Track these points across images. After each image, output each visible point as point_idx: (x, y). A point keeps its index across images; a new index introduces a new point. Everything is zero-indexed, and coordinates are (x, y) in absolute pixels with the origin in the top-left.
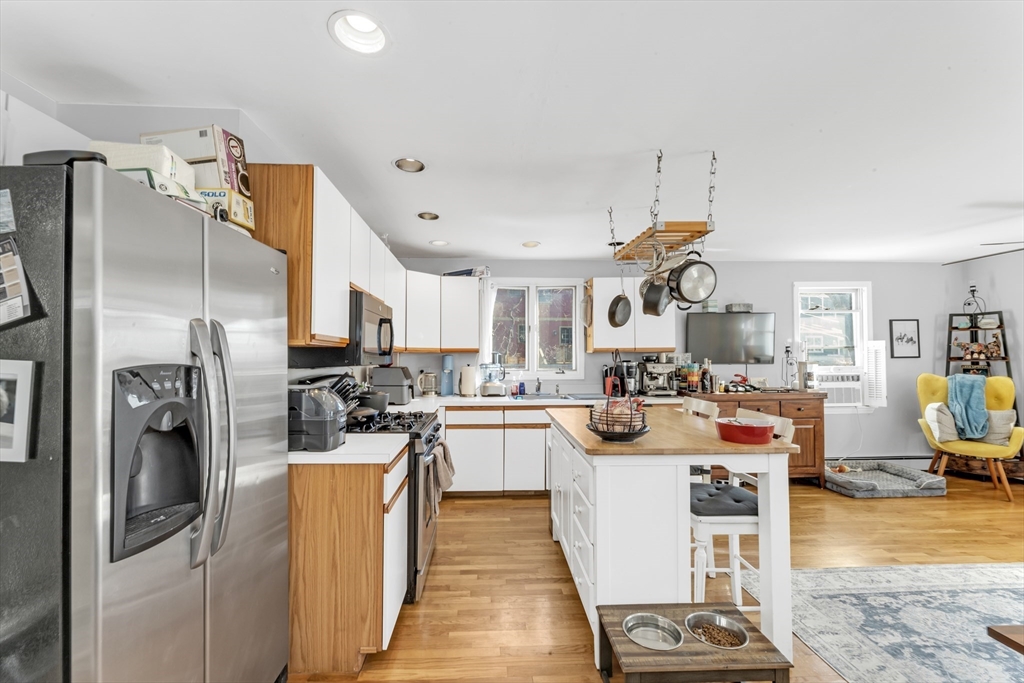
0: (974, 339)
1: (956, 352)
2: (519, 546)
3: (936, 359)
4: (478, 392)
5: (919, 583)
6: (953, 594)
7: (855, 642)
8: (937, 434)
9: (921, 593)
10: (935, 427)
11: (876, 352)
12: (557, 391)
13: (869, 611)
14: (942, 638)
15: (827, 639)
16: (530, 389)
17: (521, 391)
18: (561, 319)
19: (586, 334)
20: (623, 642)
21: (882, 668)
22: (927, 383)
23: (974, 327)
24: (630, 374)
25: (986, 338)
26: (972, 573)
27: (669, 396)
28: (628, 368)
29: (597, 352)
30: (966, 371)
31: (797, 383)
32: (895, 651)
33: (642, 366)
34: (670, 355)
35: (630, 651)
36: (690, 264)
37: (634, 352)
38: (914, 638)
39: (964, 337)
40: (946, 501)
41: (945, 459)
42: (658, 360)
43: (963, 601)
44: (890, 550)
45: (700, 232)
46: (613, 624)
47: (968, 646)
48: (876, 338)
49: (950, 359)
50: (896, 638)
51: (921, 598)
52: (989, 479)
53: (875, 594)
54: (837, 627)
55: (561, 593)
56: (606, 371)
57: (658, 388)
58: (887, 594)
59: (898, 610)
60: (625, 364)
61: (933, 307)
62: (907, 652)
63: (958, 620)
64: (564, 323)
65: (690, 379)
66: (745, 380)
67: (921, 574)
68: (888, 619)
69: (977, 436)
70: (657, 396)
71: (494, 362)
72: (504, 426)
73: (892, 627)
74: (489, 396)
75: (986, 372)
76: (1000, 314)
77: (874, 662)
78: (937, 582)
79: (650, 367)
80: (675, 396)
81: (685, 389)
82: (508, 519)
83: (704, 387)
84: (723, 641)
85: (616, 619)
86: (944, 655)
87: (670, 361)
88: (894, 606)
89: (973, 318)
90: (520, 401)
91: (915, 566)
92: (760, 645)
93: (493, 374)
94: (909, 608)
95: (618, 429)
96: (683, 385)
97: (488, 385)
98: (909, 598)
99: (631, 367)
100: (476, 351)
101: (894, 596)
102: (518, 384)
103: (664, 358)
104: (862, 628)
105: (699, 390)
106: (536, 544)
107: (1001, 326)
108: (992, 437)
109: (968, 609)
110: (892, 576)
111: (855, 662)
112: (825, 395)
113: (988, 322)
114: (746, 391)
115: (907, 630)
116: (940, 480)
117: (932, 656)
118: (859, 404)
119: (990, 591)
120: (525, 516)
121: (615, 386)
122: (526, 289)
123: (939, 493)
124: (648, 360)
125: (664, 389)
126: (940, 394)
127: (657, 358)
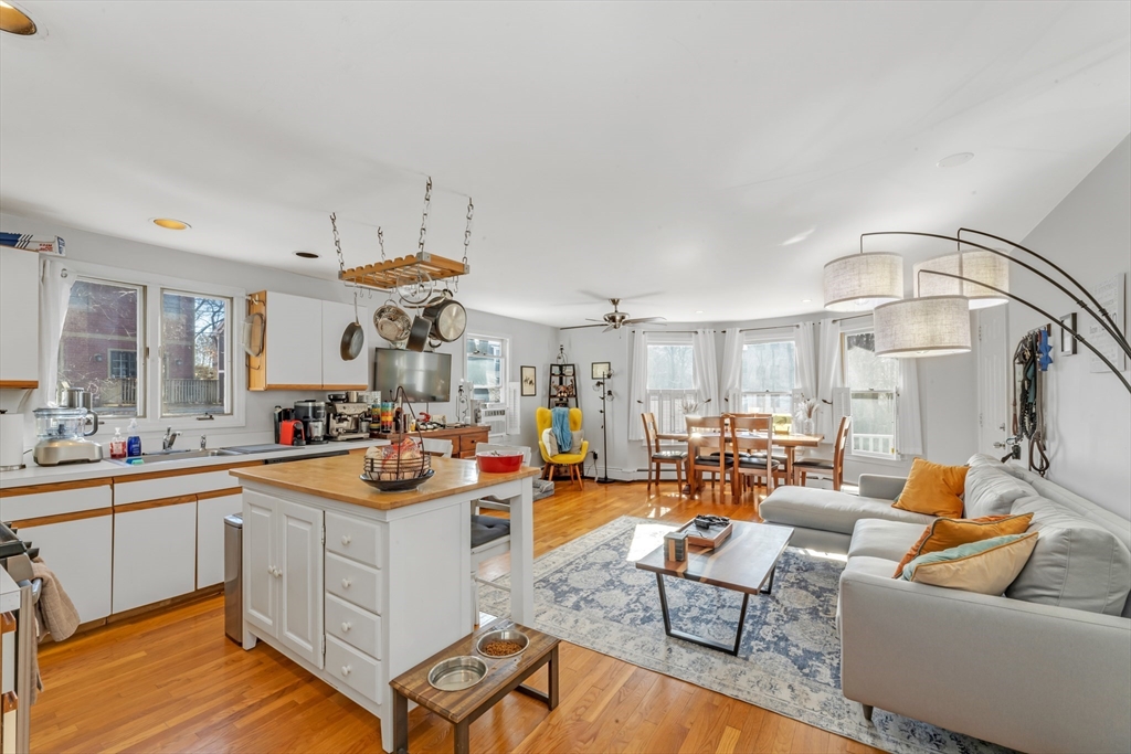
0: (561, 383)
1: (554, 392)
2: (189, 680)
3: (543, 397)
4: (28, 460)
5: (568, 557)
6: (585, 557)
7: (556, 612)
8: (549, 452)
9: (571, 563)
10: (548, 446)
11: (515, 391)
12: (203, 445)
13: (554, 587)
14: (592, 587)
15: (542, 618)
16: (150, 445)
17: (132, 449)
18: (116, 338)
19: (249, 367)
20: (441, 698)
21: (576, 621)
22: (542, 413)
23: (562, 375)
24: (316, 416)
25: (568, 382)
26: (586, 541)
27: (361, 439)
28: (314, 409)
29: (270, 389)
30: (557, 405)
31: (469, 419)
32: (577, 607)
33: (331, 405)
34: (360, 393)
35: (452, 701)
36: (447, 302)
37: (321, 390)
38: (582, 593)
39: (556, 380)
40: (554, 499)
41: (552, 468)
42: (347, 400)
43: (591, 560)
44: (544, 541)
45: (454, 270)
46: (420, 688)
47: (603, 586)
48: (513, 380)
49: (551, 396)
50: (573, 598)
51: (573, 567)
52: (568, 478)
53: (552, 575)
54: (543, 607)
55: (296, 704)
56: (280, 414)
57: (348, 432)
58: (557, 572)
59: (566, 580)
60: (310, 404)
61: (542, 359)
62: (582, 603)
63: (593, 571)
64: (123, 344)
65: (383, 419)
66: (428, 417)
67: (566, 551)
68: (565, 588)
69: (567, 450)
70: (348, 440)
71: (71, 405)
72: (113, 510)
73: (569, 592)
74: (62, 464)
75: (566, 405)
76: (573, 365)
77: (571, 620)
78: (575, 553)
79: (340, 407)
80: (367, 439)
81: (378, 430)
82: (143, 654)
83: (397, 428)
84: (509, 650)
85: (419, 683)
86: (597, 596)
87: (360, 400)
88: (564, 578)
89: (561, 367)
90: (139, 466)
91: (561, 547)
92: (536, 638)
93: (68, 426)
94: (571, 576)
95: (408, 476)
96: (375, 426)
97: (56, 445)
98: (568, 569)
99: (319, 408)
100: (32, 386)
101: (560, 571)
102: (125, 440)
103: (354, 398)
104: (556, 602)
105: (393, 431)
106: (220, 667)
107: (574, 375)
108: (574, 449)
109: (594, 564)
110: (554, 558)
111: (563, 625)
112: (489, 428)
113: (568, 371)
114: (435, 428)
115: (576, 591)
116: (550, 484)
117: (593, 600)
118: (504, 434)
119: (597, 549)
120: (173, 637)
121: (296, 432)
122: (139, 290)
123: (551, 493)
124: (336, 399)
125: (355, 432)
126: (548, 422)
127: (347, 397)
